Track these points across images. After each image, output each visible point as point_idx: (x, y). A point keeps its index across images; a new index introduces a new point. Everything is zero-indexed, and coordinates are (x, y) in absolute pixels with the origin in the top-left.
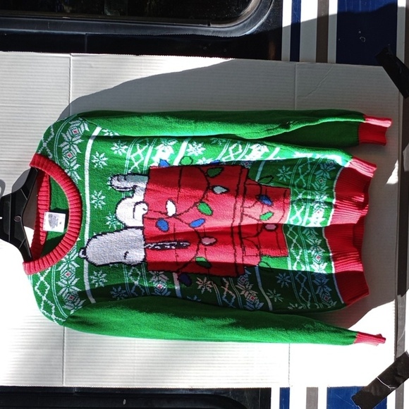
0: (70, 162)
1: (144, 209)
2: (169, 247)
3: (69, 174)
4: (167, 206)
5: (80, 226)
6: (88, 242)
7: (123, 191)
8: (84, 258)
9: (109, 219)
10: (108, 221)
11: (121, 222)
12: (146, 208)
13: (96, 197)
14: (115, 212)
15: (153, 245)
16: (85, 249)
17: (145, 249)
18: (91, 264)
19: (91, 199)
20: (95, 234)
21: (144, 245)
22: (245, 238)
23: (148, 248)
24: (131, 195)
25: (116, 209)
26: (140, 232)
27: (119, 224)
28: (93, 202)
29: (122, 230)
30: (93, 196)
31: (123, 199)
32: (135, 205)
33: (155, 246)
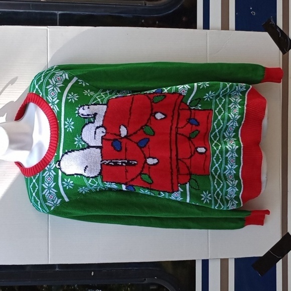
0: (53, 98)
1: (103, 132)
2: (120, 164)
3: (52, 107)
4: (121, 130)
5: (57, 144)
6: (62, 157)
7: (86, 118)
8: (59, 168)
9: (77, 140)
10: (76, 141)
11: (85, 142)
12: (105, 131)
13: (68, 123)
14: (81, 135)
15: (107, 162)
16: (60, 161)
17: (101, 164)
18: (63, 173)
19: (65, 125)
20: (66, 151)
21: (101, 162)
22: (180, 160)
23: (104, 163)
24: (93, 121)
25: (82, 132)
26: (99, 150)
27: (83, 143)
28: (66, 127)
29: (85, 149)
30: (66, 122)
31: (87, 124)
32: (96, 129)
33: (110, 162)
